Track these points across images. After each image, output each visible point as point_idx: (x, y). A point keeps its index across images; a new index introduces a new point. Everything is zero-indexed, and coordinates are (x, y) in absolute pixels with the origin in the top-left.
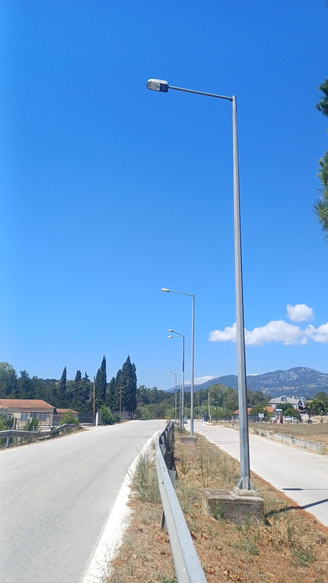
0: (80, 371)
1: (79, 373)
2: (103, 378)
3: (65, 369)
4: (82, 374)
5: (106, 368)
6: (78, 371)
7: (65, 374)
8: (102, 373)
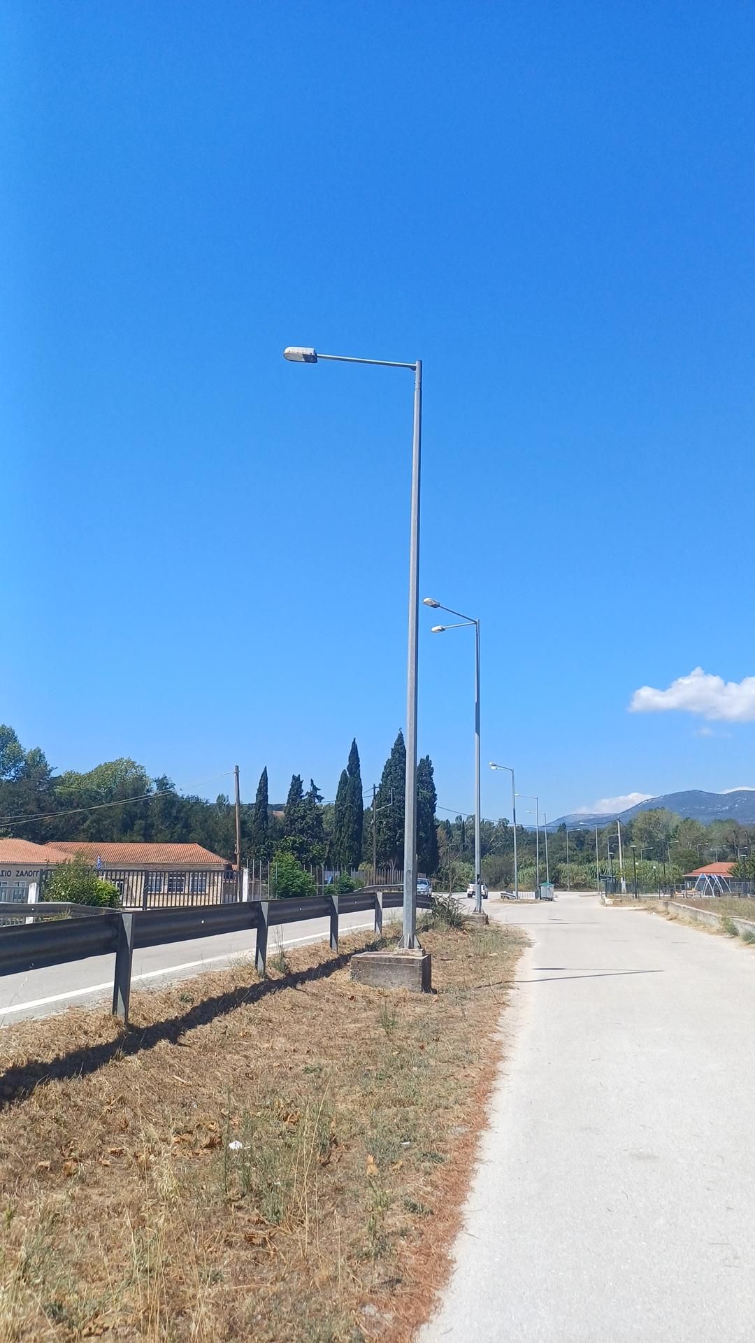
0: (299, 776)
1: (297, 782)
2: (353, 793)
3: (265, 772)
4: (303, 784)
5: (360, 768)
6: (294, 777)
7: (266, 785)
8: (351, 782)
